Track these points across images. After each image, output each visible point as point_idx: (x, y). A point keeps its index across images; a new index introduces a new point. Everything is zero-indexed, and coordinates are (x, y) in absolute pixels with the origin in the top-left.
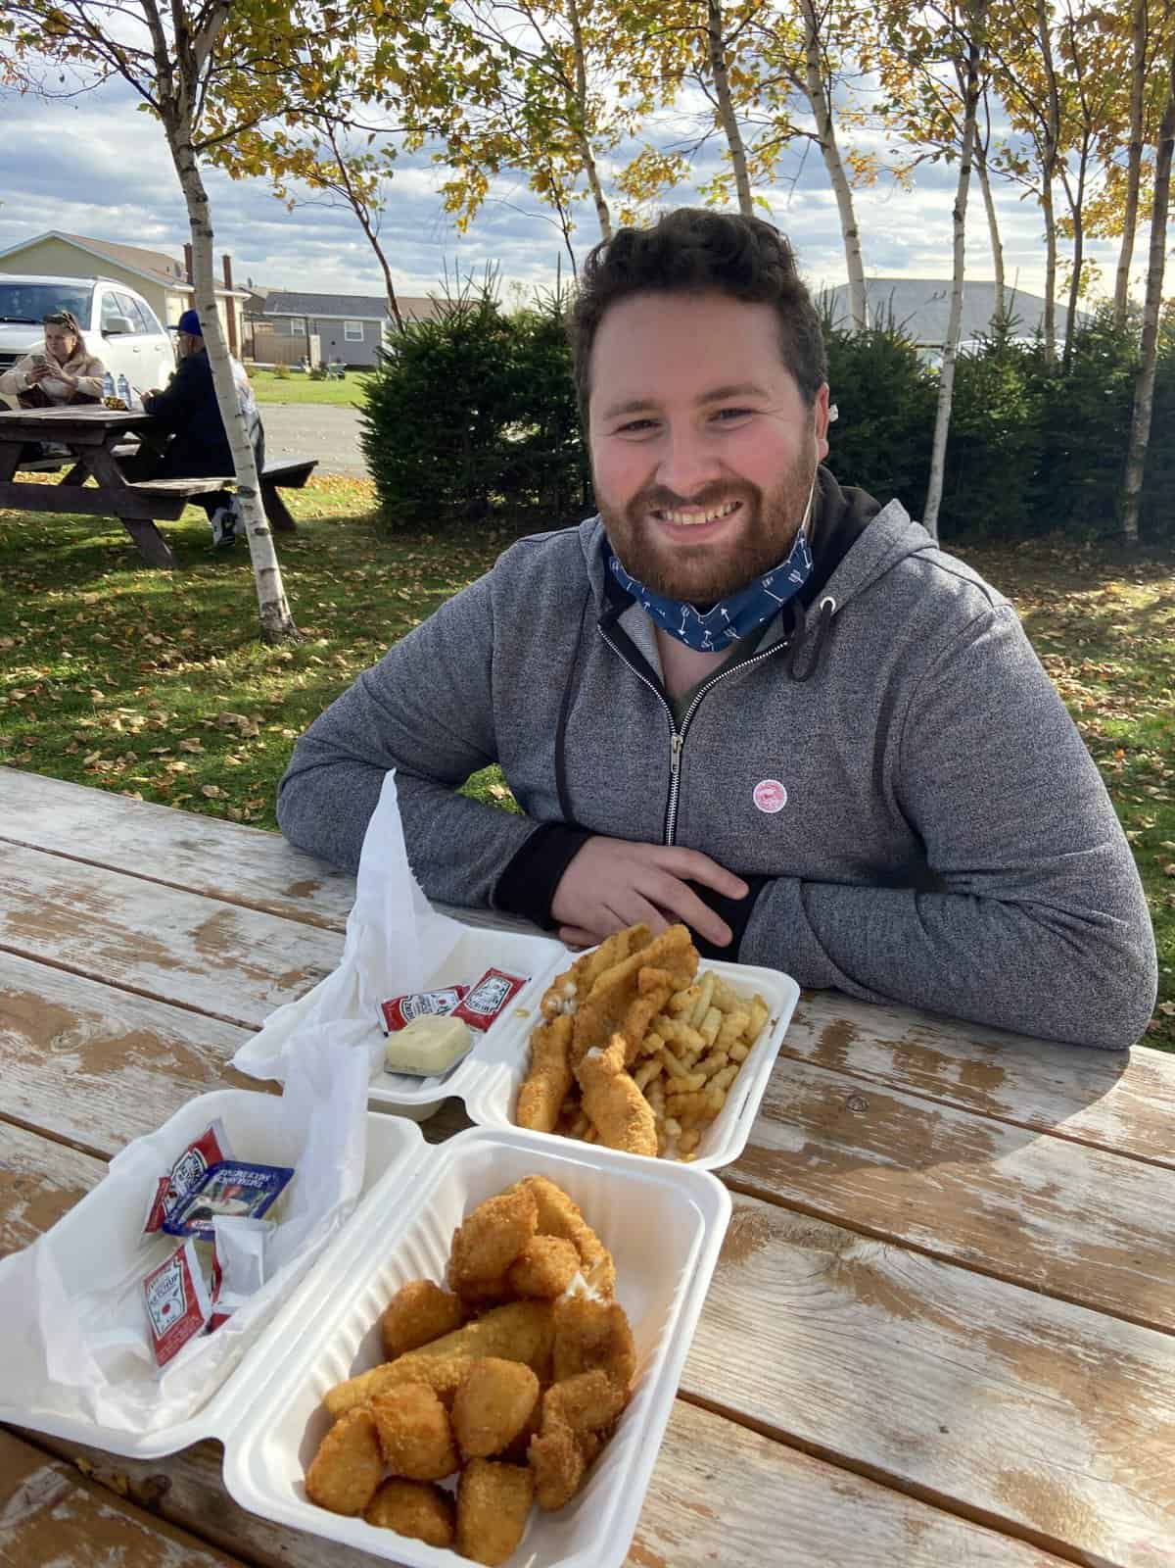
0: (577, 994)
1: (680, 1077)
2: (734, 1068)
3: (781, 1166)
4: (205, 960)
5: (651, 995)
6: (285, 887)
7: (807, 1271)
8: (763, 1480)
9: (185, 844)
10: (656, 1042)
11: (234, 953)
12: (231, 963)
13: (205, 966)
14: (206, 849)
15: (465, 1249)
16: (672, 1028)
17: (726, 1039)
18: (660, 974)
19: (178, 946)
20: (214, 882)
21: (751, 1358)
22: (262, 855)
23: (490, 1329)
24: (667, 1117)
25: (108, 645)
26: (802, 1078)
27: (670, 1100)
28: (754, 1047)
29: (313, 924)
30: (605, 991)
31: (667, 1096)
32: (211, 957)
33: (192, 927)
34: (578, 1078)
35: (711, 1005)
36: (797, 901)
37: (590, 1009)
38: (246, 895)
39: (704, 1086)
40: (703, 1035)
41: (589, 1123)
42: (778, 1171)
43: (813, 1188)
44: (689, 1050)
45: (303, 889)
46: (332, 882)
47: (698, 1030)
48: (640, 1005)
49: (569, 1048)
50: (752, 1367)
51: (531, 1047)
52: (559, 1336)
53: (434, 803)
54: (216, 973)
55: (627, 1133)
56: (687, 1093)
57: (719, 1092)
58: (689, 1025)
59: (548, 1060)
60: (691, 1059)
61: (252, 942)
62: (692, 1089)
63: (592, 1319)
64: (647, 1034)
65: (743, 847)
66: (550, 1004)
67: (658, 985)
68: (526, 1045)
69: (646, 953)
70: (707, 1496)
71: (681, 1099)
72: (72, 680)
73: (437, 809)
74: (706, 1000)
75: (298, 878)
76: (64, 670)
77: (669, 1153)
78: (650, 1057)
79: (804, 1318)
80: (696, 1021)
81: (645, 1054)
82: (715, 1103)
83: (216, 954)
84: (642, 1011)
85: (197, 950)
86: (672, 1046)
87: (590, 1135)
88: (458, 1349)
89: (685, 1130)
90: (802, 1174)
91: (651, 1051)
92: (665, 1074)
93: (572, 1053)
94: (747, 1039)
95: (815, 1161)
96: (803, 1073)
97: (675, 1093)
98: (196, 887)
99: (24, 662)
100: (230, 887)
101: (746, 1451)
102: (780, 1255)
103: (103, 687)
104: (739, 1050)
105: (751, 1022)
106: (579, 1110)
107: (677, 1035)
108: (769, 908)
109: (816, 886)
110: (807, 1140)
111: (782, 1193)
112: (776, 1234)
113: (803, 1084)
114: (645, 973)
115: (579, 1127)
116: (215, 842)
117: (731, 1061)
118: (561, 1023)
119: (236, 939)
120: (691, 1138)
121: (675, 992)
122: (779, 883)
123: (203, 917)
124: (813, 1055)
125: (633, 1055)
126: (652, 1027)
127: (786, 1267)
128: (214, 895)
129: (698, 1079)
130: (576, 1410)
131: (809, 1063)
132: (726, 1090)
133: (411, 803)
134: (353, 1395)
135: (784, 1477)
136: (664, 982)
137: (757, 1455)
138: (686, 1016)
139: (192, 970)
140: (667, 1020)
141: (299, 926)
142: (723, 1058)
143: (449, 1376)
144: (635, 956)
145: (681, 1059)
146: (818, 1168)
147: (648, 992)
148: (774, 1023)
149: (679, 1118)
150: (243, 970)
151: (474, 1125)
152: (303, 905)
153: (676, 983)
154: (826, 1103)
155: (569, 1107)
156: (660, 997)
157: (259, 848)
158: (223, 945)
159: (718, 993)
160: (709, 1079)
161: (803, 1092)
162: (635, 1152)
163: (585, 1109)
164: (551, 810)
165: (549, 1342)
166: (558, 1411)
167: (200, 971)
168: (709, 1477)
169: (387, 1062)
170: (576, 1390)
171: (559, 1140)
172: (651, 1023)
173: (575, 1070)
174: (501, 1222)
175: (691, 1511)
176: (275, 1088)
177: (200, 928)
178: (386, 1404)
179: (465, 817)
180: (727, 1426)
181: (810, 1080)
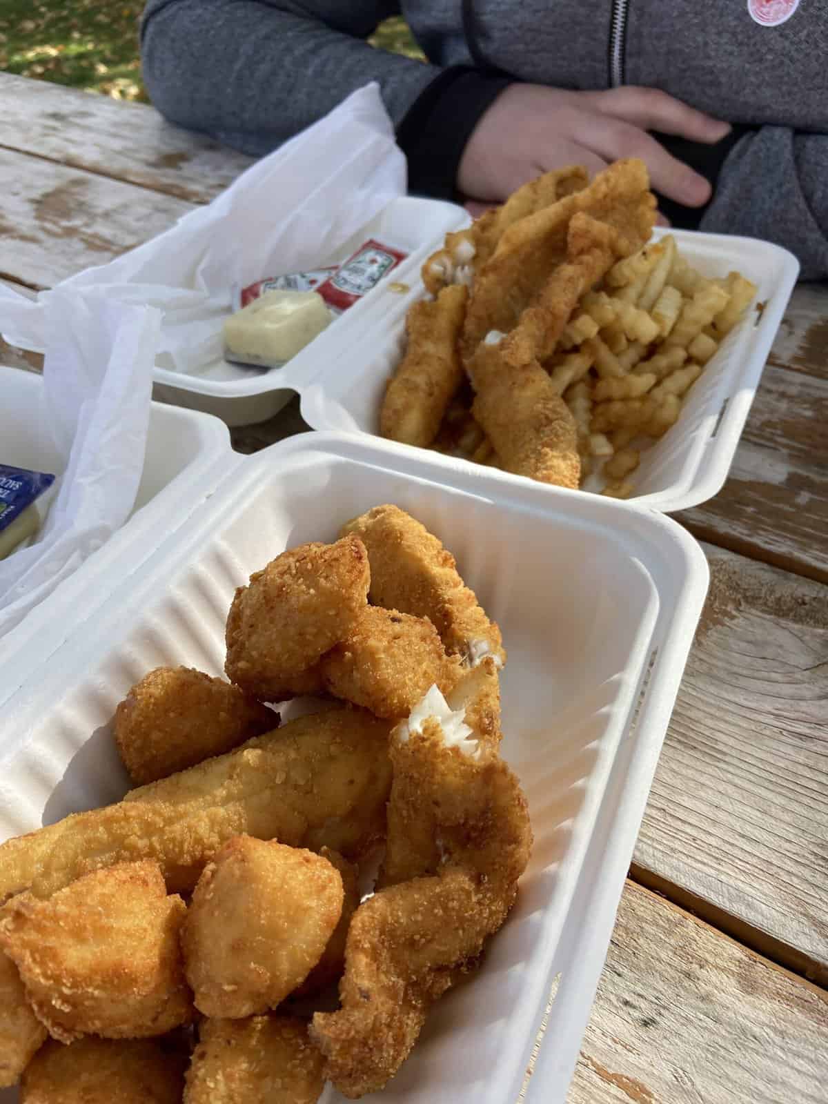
0: (475, 258)
1: (615, 377)
2: (695, 369)
3: (756, 503)
4: (44, 229)
5: (586, 258)
6: (152, 158)
7: (804, 660)
8: (743, 1036)
9: (55, 116)
10: (587, 327)
11: (77, 222)
12: (70, 232)
13: (41, 235)
14: (78, 121)
15: (245, 628)
16: (609, 307)
17: (688, 329)
18: (600, 228)
19: (17, 214)
20: (73, 151)
21: (717, 800)
22: (137, 128)
23: (280, 760)
24: (593, 431)
25: (109, 26)
26: (782, 388)
27: (600, 409)
28: (728, 340)
29: (174, 195)
30: (515, 251)
31: (595, 404)
32: (48, 225)
33: (36, 194)
34: (470, 374)
35: (666, 284)
36: (788, 155)
37: (492, 277)
38: (106, 165)
39: (649, 392)
40: (657, 319)
41: (483, 436)
42: (750, 510)
43: (806, 535)
44: (632, 342)
45: (171, 160)
46: (206, 155)
47: (650, 310)
48: (568, 270)
49: (458, 332)
50: (722, 816)
51: (407, 332)
52: (397, 788)
53: (311, 44)
54: (50, 242)
55: (535, 451)
56: (625, 399)
57: (672, 399)
58: (637, 306)
59: (429, 347)
60: (632, 355)
61: (99, 211)
62: (635, 393)
63: (453, 780)
64: (574, 315)
65: (719, 84)
66: (436, 268)
67: (596, 244)
68: (400, 328)
69: (582, 196)
70: (642, 1062)
71: (617, 407)
72: (81, 56)
73: (314, 52)
74: (660, 276)
75: (167, 149)
76: (74, 49)
77: (593, 480)
78: (576, 349)
79: (801, 736)
80: (645, 301)
81: (568, 345)
82: (666, 414)
83: (55, 223)
84: (570, 279)
85: (37, 218)
86: (607, 335)
87: (481, 451)
88: (221, 793)
89: (618, 450)
90: (786, 516)
91: (578, 340)
92: (594, 373)
93: (462, 340)
94: (718, 330)
95: (804, 498)
96: (782, 381)
97: (609, 400)
98: (55, 155)
99: (43, 42)
100: (89, 155)
101: (713, 976)
102: (759, 633)
103: (106, 62)
104: (705, 343)
105: (729, 303)
106: (471, 418)
107: (618, 317)
108: (745, 168)
109: (813, 138)
110: (792, 469)
111: (757, 541)
112: (752, 600)
113: (783, 395)
114: (579, 221)
115: (468, 440)
116: (84, 114)
117: (689, 360)
118: (449, 297)
119: (82, 208)
120: (626, 460)
121: (618, 257)
122: (764, 133)
123: (50, 185)
124: (796, 359)
125: (552, 346)
126: (580, 307)
127: (769, 652)
128: (70, 163)
129: (643, 382)
130: (412, 944)
131: (789, 368)
132: (681, 396)
133: (283, 45)
134: (16, 873)
135: (782, 1034)
136: (606, 240)
137: (731, 985)
138: (632, 293)
139: (23, 238)
140: (604, 297)
141: (158, 197)
142: (679, 355)
143: (199, 841)
144: (564, 200)
145: (617, 355)
146: (808, 508)
147: (582, 252)
148: (761, 308)
149: (610, 434)
150: (82, 240)
151: (310, 429)
152: (168, 176)
153: (623, 244)
154: (817, 421)
155: (455, 414)
156: (597, 261)
157: (134, 120)
158: (66, 214)
159: (677, 269)
160: (658, 383)
161: (783, 405)
162: (547, 479)
163: (477, 417)
164: (459, 54)
165: (381, 785)
166: (374, 955)
167: (33, 240)
168: (646, 1024)
169: (228, 350)
170: (415, 911)
171: (432, 457)
172: (581, 299)
173: (466, 362)
174: (303, 593)
175: (614, 1089)
176: (33, 361)
177: (47, 195)
178: (40, 929)
179: (348, 61)
180: (679, 924)
181: (793, 390)
